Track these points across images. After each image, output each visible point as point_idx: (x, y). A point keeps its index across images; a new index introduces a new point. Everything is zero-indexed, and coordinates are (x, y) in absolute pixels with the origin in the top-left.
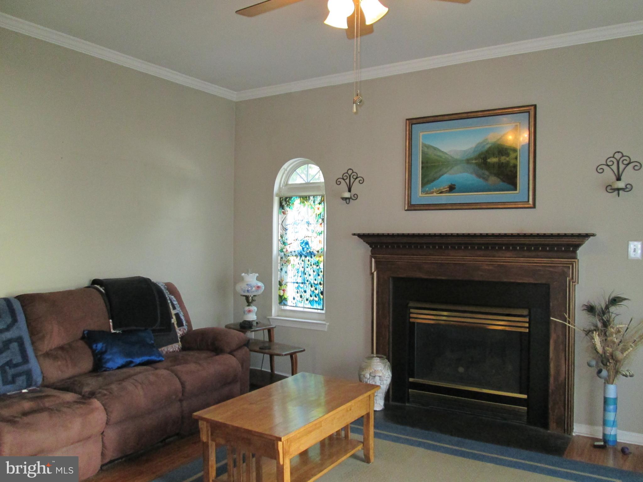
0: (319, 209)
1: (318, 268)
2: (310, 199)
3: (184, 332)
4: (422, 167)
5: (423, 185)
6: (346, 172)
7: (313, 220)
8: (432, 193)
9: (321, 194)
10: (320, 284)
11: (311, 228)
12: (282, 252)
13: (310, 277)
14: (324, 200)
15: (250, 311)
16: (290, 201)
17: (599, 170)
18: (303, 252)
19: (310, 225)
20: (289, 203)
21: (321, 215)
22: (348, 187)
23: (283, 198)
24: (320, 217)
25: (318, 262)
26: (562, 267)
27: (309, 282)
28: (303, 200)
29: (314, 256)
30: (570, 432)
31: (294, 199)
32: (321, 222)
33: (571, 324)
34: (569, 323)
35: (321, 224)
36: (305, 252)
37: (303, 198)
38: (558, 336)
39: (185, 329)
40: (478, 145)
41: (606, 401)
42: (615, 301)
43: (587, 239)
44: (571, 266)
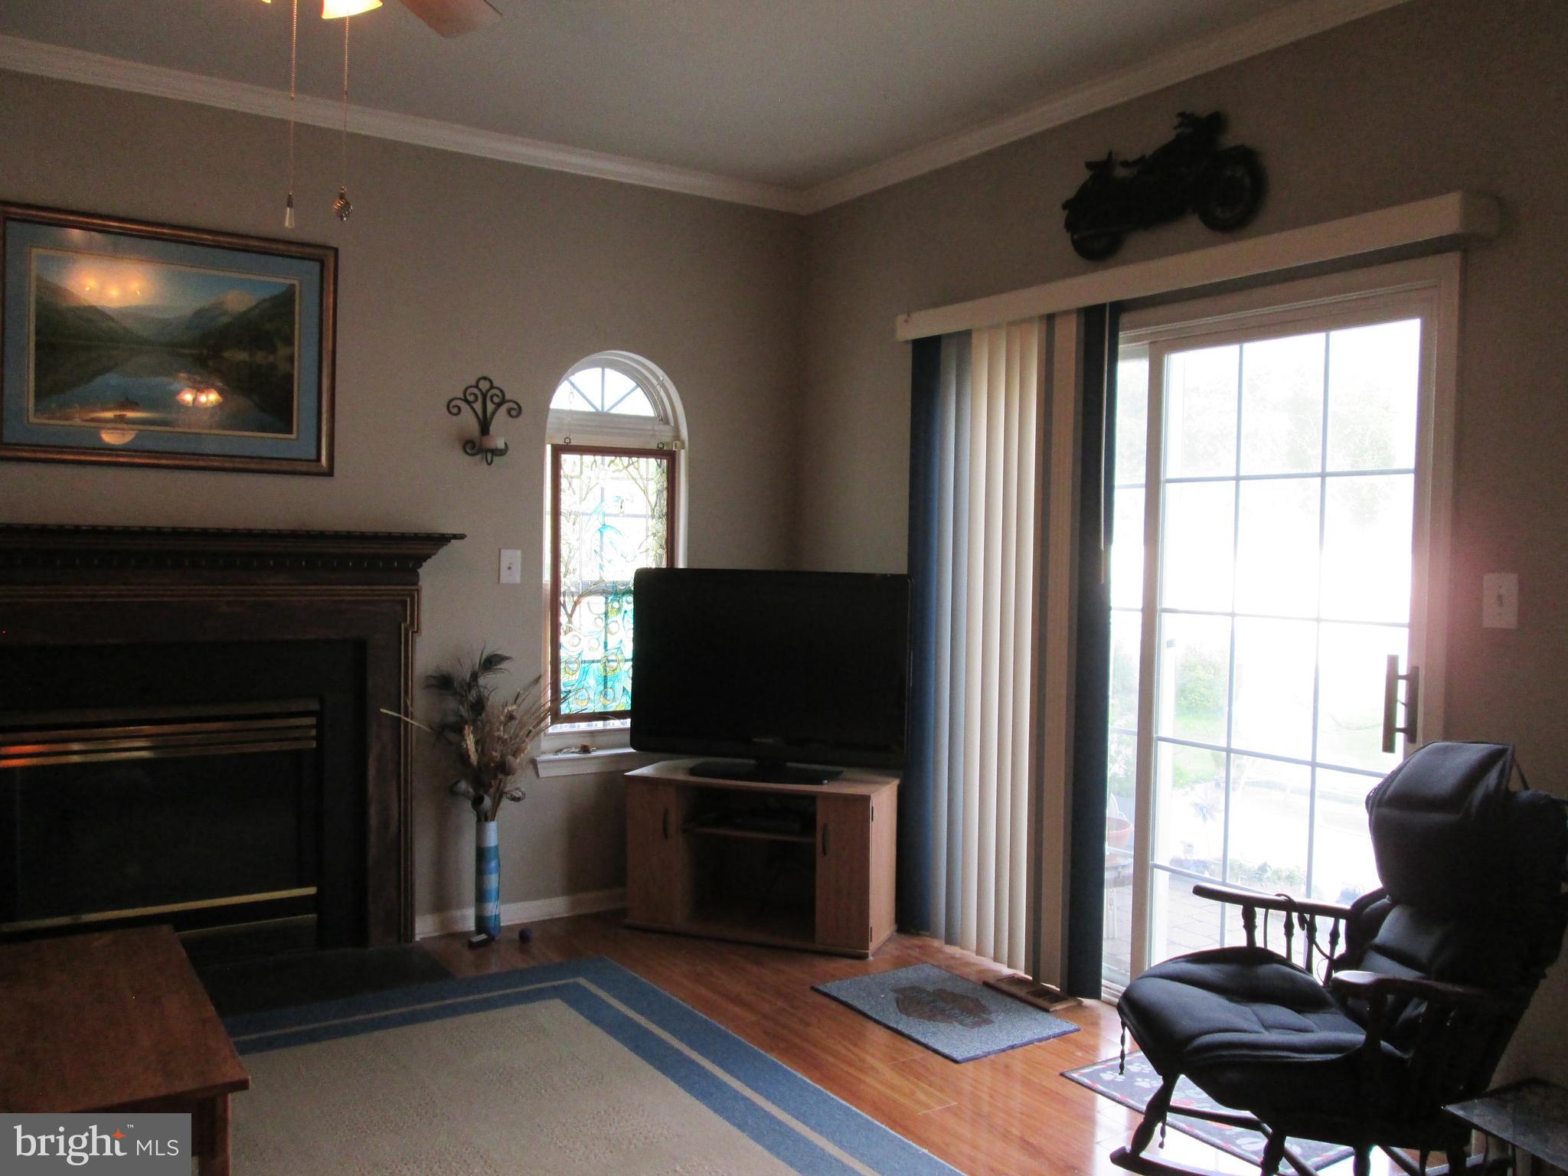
4: (39, 345)
17: (452, 409)
26: (390, 603)
30: (412, 936)
33: (409, 716)
34: (406, 715)
38: (384, 747)
40: (199, 313)
41: (482, 854)
42: (491, 662)
43: (443, 545)
44: (408, 600)
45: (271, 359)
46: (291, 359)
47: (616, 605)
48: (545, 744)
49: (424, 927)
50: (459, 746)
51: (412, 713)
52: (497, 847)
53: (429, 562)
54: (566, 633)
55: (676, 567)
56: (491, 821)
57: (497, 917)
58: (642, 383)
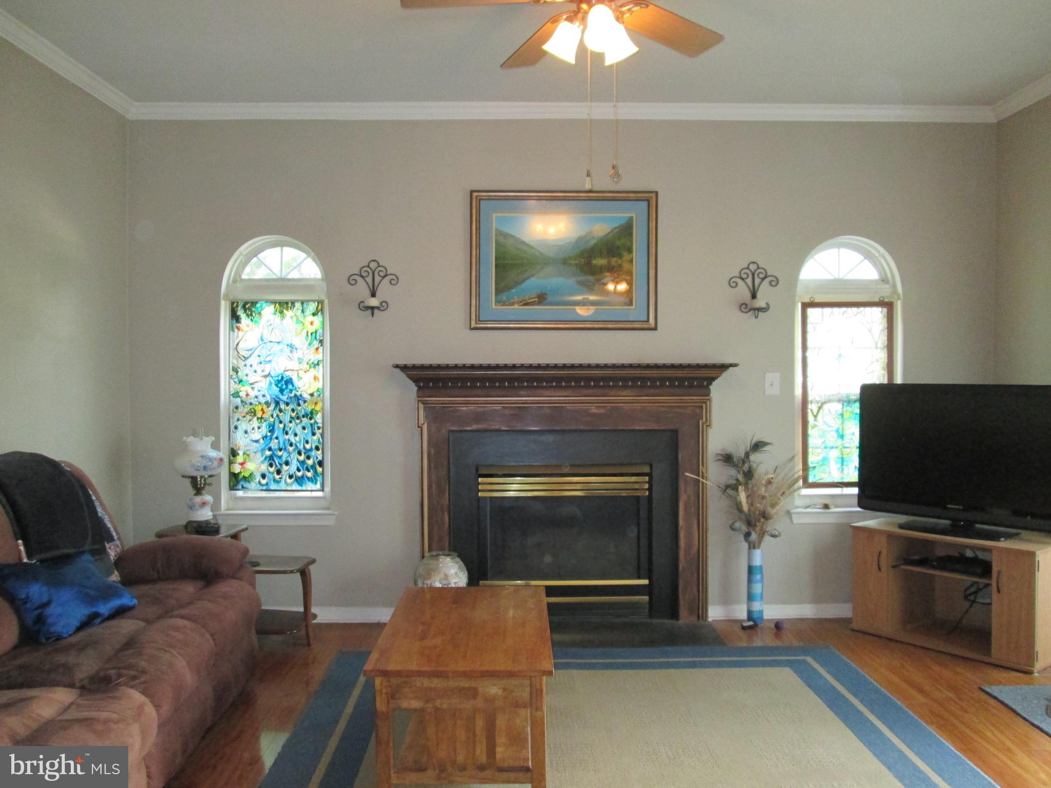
0: (313, 324)
1: (312, 421)
2: (294, 306)
3: (116, 551)
4: (497, 266)
5: (498, 291)
6: (367, 265)
7: (300, 341)
8: (512, 304)
9: (317, 298)
10: (317, 448)
11: (296, 355)
12: (236, 398)
13: (297, 439)
14: (322, 310)
15: (204, 504)
16: (253, 309)
17: (732, 284)
18: (281, 396)
19: (294, 350)
20: (252, 312)
21: (318, 334)
22: (371, 291)
23: (238, 303)
24: (316, 337)
25: (311, 413)
26: (692, 408)
27: (293, 447)
28: (280, 307)
29: (305, 402)
30: (706, 618)
31: (261, 306)
32: (316, 346)
33: (705, 478)
34: (703, 478)
35: (317, 349)
36: (287, 397)
37: (280, 303)
38: (689, 497)
39: (118, 546)
40: (579, 240)
41: (751, 570)
42: (758, 446)
43: (724, 371)
44: (704, 406)
45: (620, 262)
46: (631, 261)
47: (849, 408)
48: (798, 502)
49: (715, 613)
50: (736, 499)
51: (706, 477)
52: (761, 566)
53: (716, 381)
54: (812, 428)
55: (895, 382)
56: (757, 549)
57: (761, 612)
58: (868, 256)
